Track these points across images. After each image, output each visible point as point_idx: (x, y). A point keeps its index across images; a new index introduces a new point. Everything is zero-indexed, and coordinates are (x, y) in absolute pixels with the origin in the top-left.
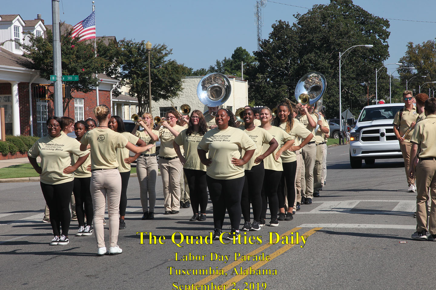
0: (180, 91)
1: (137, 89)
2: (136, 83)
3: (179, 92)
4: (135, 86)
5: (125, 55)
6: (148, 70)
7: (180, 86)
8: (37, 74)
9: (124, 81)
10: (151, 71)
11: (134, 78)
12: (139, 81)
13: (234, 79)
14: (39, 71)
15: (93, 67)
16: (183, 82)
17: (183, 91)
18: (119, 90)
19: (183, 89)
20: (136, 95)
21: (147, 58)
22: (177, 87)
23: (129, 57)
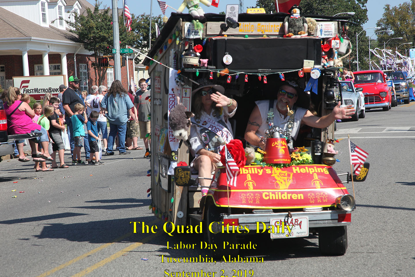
5: (145, 28)
8: (81, 46)
14: (82, 44)
18: (139, 58)
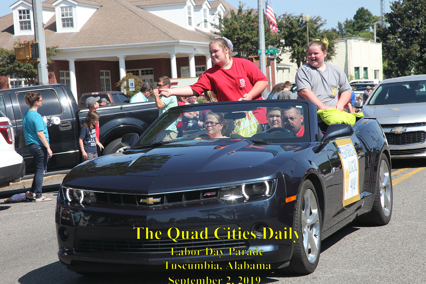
0: (334, 55)
1: (298, 56)
2: (297, 51)
3: (332, 57)
4: (296, 53)
5: (287, 27)
6: (307, 39)
7: (334, 51)
9: (285, 49)
10: (309, 39)
11: (295, 46)
12: (300, 49)
13: (369, 41)
15: (270, 40)
16: (337, 48)
17: (336, 55)
18: (280, 57)
19: (336, 54)
20: (296, 60)
21: (306, 29)
22: (332, 52)
23: (291, 29)
